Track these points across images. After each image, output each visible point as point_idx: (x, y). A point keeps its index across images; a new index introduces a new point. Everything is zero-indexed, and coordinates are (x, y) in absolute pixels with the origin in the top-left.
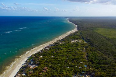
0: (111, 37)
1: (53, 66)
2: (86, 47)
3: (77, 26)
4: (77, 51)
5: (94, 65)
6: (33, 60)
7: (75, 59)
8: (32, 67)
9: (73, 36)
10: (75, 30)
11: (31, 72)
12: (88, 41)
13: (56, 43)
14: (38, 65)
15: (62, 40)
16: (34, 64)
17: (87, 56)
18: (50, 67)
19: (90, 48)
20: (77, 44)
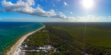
0: (57, 29)
1: (36, 41)
2: (49, 33)
3: (45, 25)
4: (45, 35)
5: (52, 40)
6: (29, 37)
7: (45, 38)
8: (28, 40)
9: (43, 29)
10: (44, 27)
11: (28, 42)
12: (49, 31)
13: (37, 32)
14: (30, 40)
15: (40, 30)
16: (29, 39)
17: (49, 37)
18: (35, 41)
19: (50, 33)
20: (45, 32)
